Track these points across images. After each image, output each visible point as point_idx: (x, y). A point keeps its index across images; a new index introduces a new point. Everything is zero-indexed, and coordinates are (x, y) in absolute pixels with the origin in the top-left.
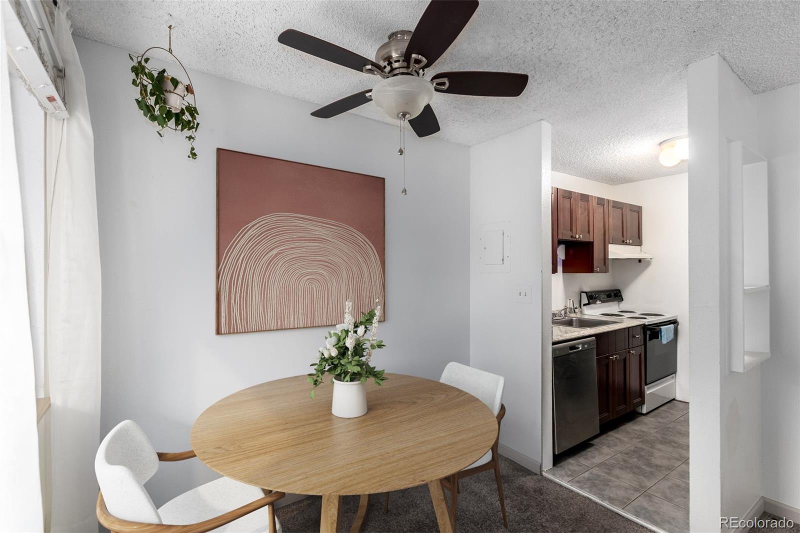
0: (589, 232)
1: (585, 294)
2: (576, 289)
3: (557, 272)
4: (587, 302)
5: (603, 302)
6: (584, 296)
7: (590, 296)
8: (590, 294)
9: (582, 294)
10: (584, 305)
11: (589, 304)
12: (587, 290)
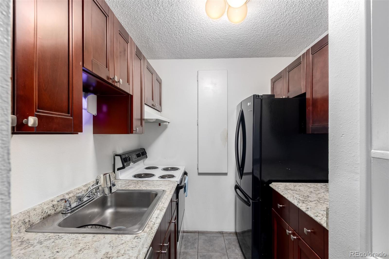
0: (128, 82)
1: (119, 157)
2: (110, 153)
3: (81, 131)
4: (121, 166)
5: (134, 162)
6: (118, 159)
7: (124, 159)
8: (124, 157)
9: (116, 157)
10: (119, 169)
11: (123, 167)
12: (120, 152)
